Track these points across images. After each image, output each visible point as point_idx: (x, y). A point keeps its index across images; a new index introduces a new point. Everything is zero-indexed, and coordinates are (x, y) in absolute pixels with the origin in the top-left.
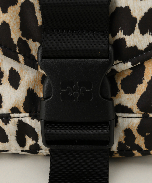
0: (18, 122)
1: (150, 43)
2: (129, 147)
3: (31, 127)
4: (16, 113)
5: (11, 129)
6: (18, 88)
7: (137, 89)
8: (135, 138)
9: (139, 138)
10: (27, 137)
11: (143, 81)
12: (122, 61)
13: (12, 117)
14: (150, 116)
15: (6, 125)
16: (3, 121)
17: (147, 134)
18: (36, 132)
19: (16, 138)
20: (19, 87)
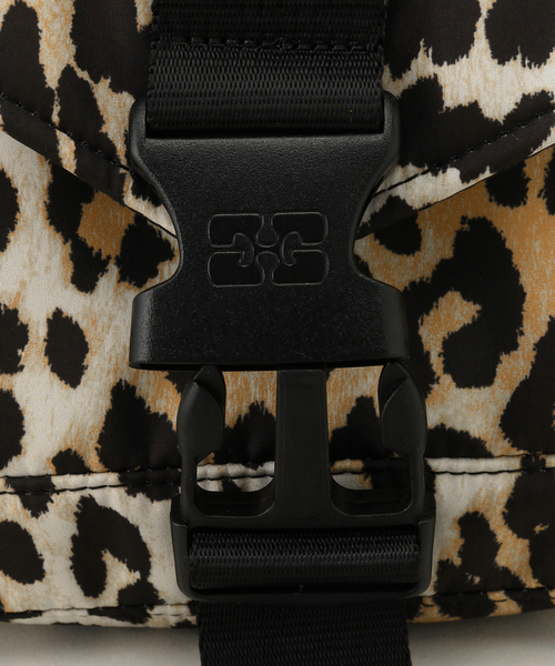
0: (78, 506)
1: (524, 95)
2: (477, 580)
3: (125, 520)
4: (71, 473)
5: (53, 532)
6: (79, 383)
7: (500, 369)
8: (497, 547)
9: (511, 544)
10: (109, 559)
11: (521, 340)
12: (426, 168)
13: (58, 488)
14: (548, 465)
15: (37, 516)
16: (26, 504)
17: (538, 529)
18: (144, 539)
19: (70, 563)
20: (84, 378)
